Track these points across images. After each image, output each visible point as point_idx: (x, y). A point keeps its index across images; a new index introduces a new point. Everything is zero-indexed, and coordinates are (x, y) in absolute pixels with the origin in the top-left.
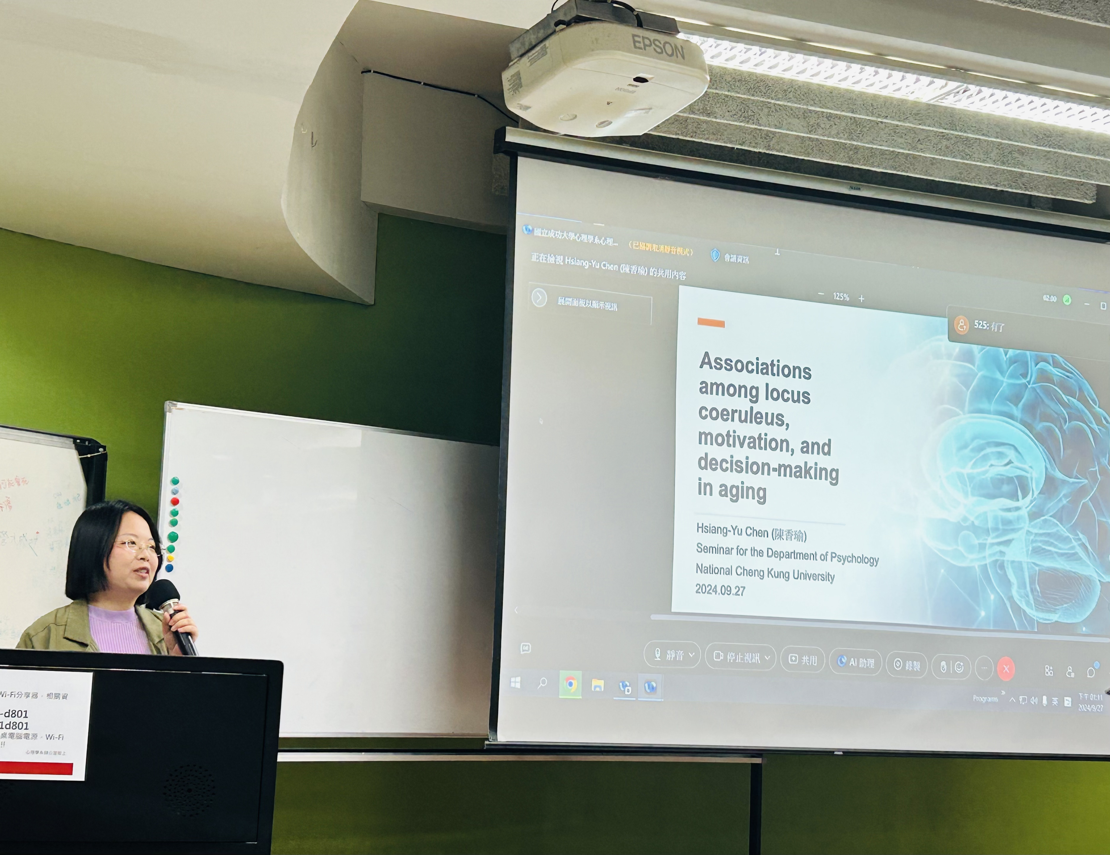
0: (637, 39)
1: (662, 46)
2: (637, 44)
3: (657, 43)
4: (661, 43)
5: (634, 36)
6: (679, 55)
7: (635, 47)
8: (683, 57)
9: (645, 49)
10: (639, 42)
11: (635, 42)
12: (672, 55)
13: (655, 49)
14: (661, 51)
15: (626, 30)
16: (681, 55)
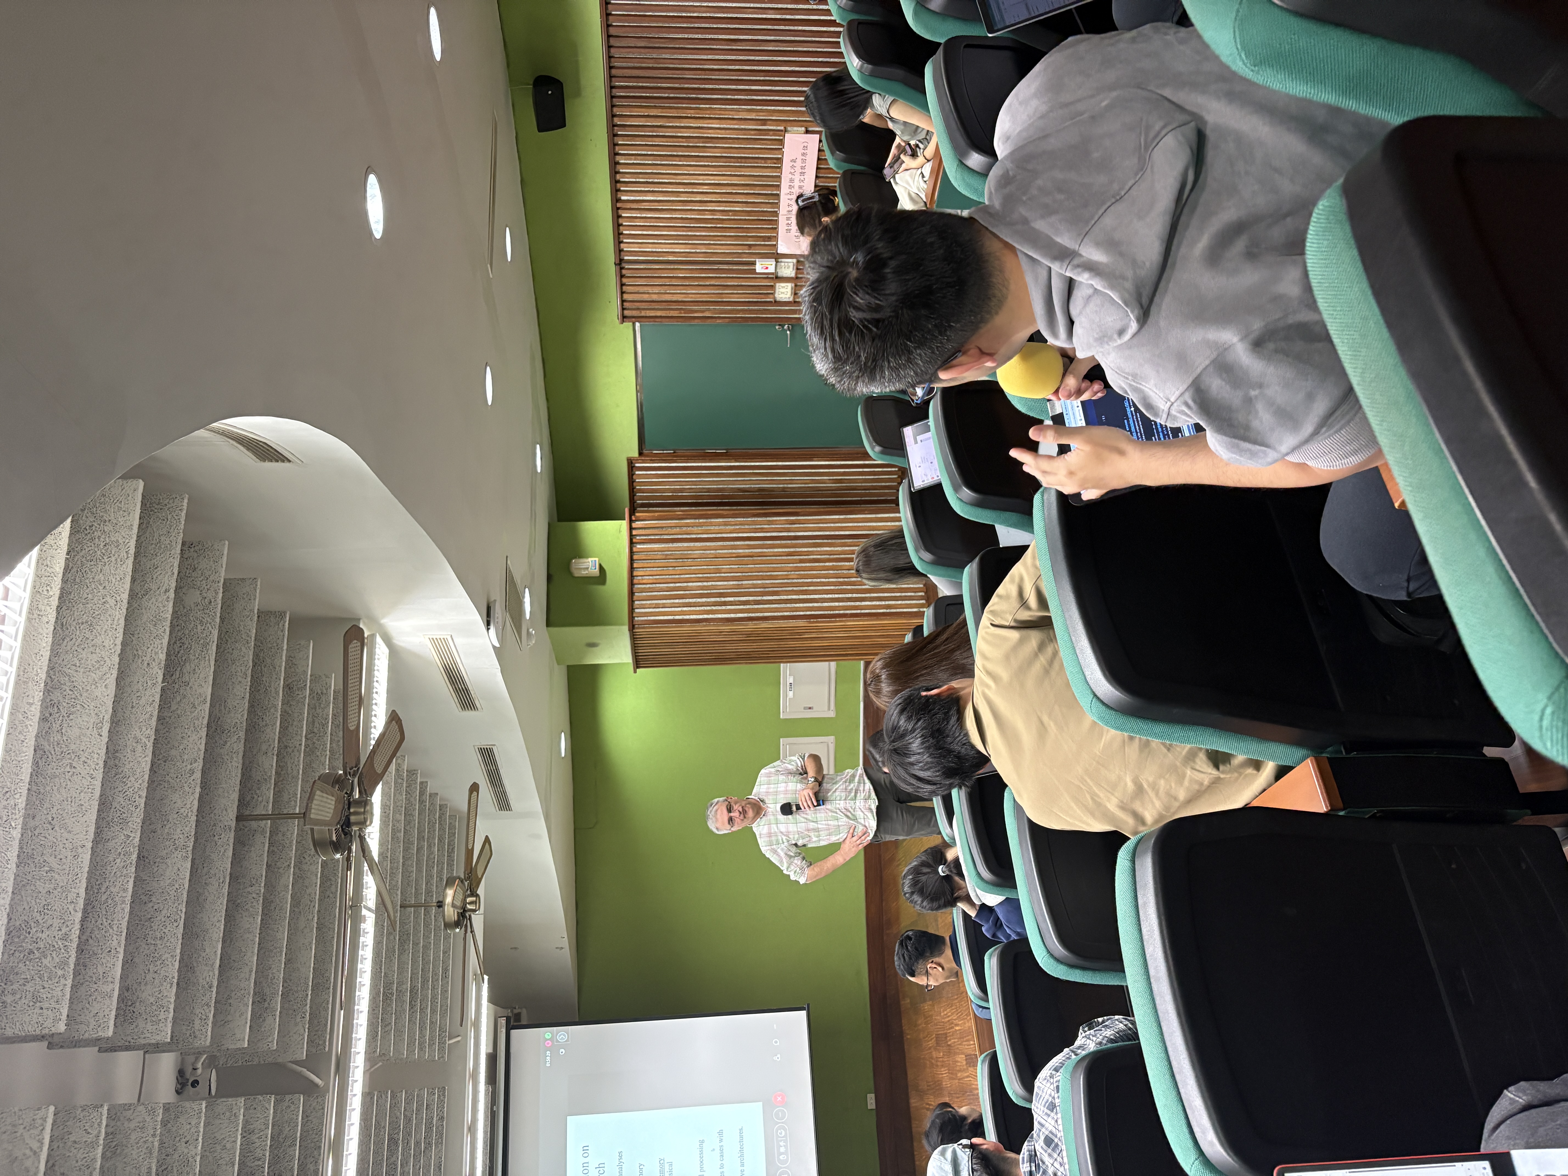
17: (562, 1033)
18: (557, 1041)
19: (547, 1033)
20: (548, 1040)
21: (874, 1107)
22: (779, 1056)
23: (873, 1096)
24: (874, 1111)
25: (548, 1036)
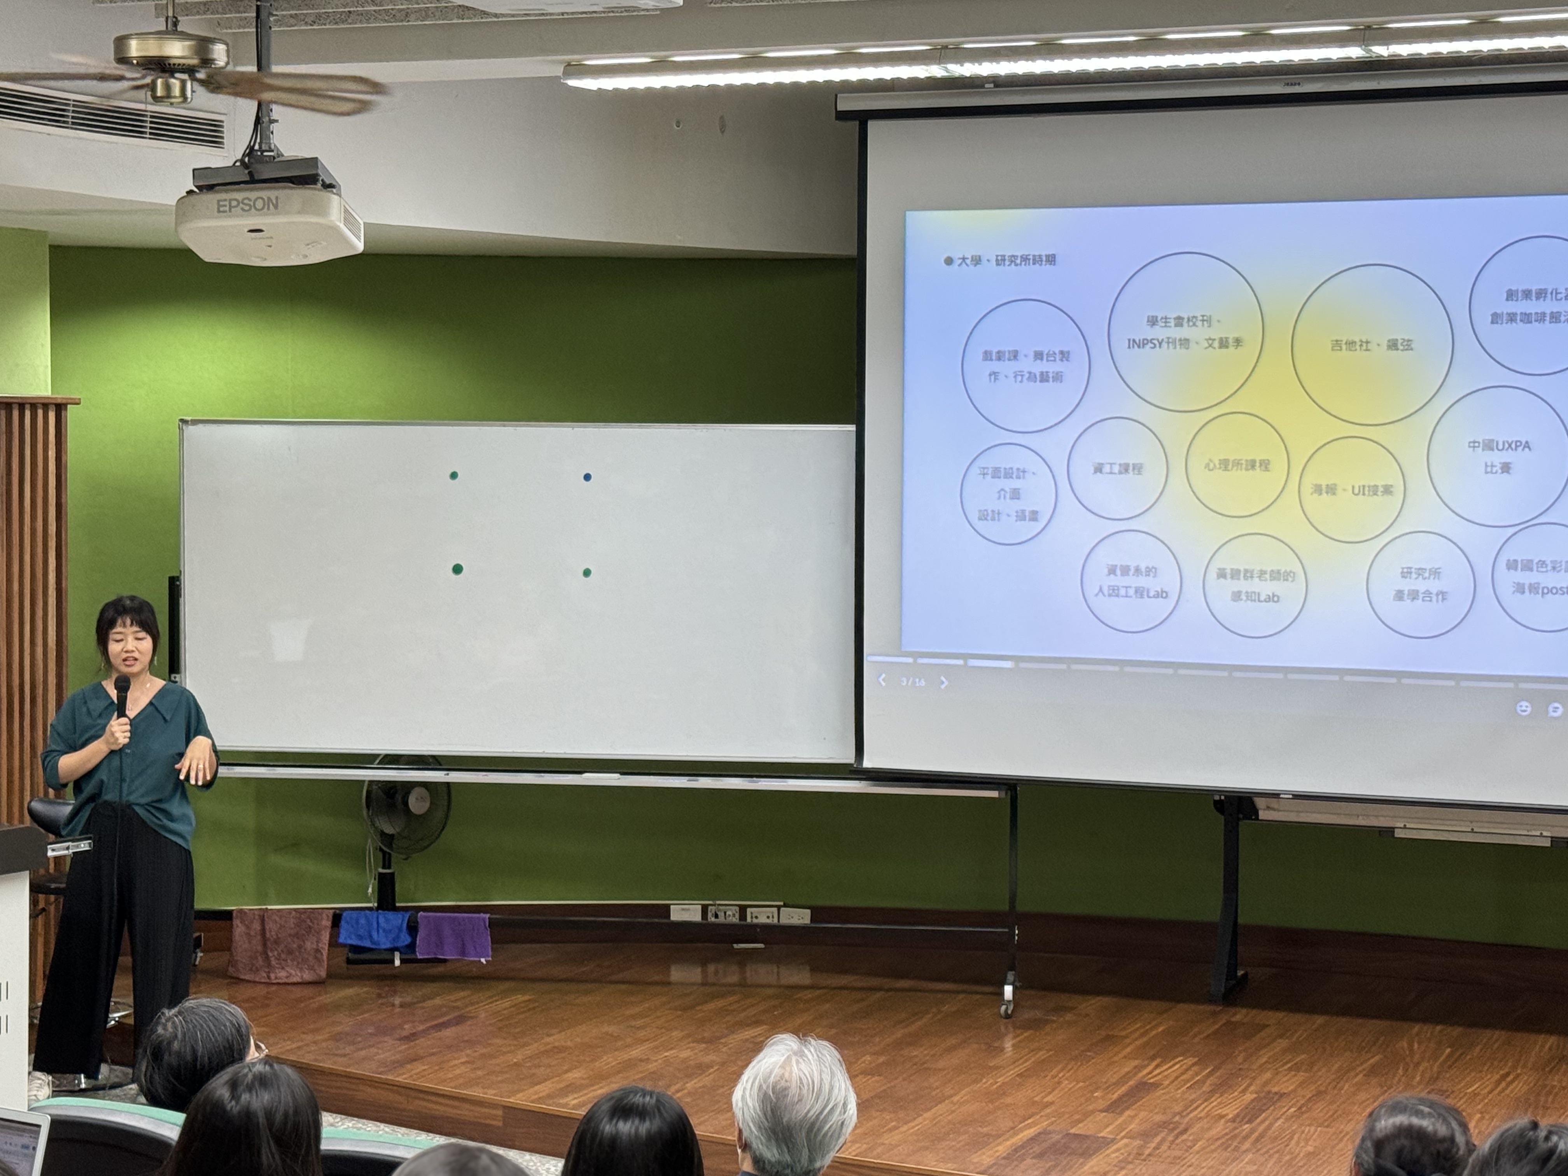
0: (221, 203)
1: (252, 203)
2: (221, 209)
3: (246, 201)
4: (249, 200)
5: (219, 201)
6: (271, 205)
7: (219, 211)
8: (276, 207)
9: (230, 211)
10: (225, 206)
11: (219, 206)
12: (263, 208)
13: (243, 209)
14: (249, 208)
15: (211, 198)
16: (274, 206)
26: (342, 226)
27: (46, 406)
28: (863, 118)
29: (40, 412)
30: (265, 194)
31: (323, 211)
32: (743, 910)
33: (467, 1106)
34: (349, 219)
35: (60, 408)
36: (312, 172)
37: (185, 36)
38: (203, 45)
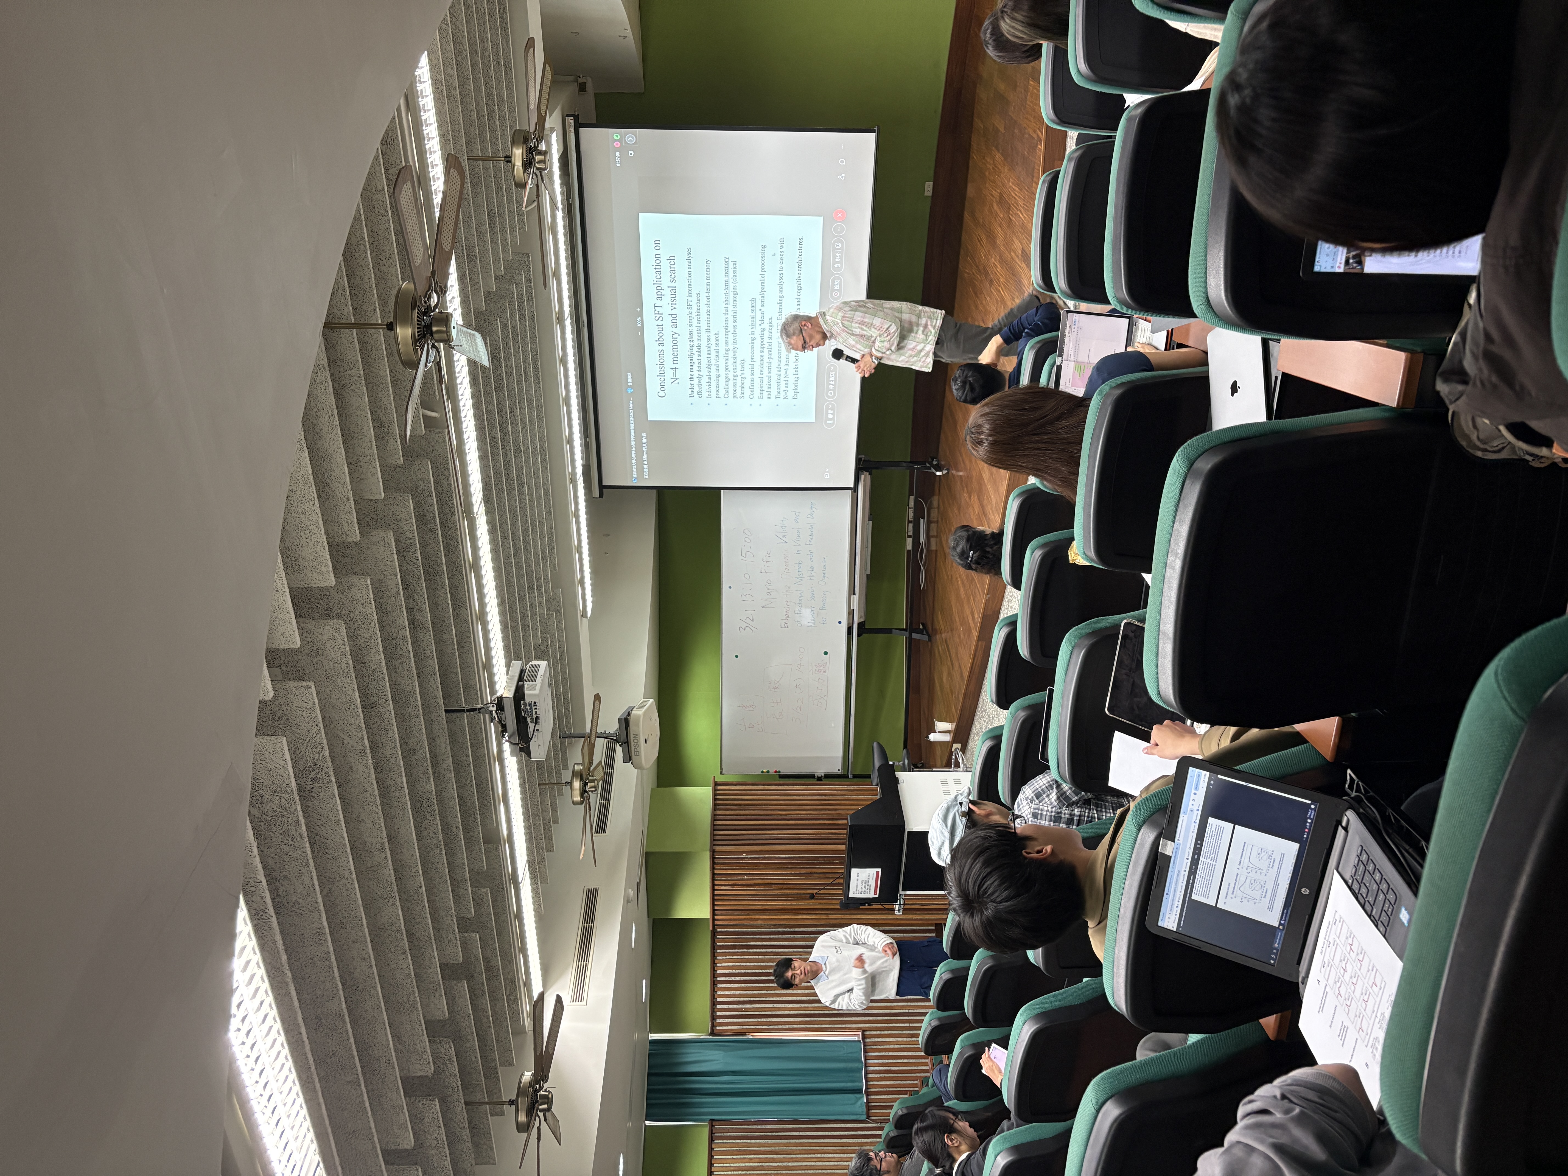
0: (636, 753)
2: (638, 754)
3: (635, 743)
9: (639, 749)
10: (637, 751)
14: (637, 745)
15: (633, 757)
16: (636, 736)
17: (631, 136)
18: (626, 143)
19: (616, 134)
20: (617, 140)
21: (930, 194)
22: (843, 175)
23: (931, 183)
24: (930, 198)
25: (616, 137)
26: (643, 710)
27: (715, 790)
28: (602, 487)
29: (718, 792)
30: (632, 738)
31: (638, 717)
32: (909, 522)
33: (977, 653)
34: (640, 707)
35: (716, 784)
36: (624, 721)
37: (572, 780)
38: (575, 774)
